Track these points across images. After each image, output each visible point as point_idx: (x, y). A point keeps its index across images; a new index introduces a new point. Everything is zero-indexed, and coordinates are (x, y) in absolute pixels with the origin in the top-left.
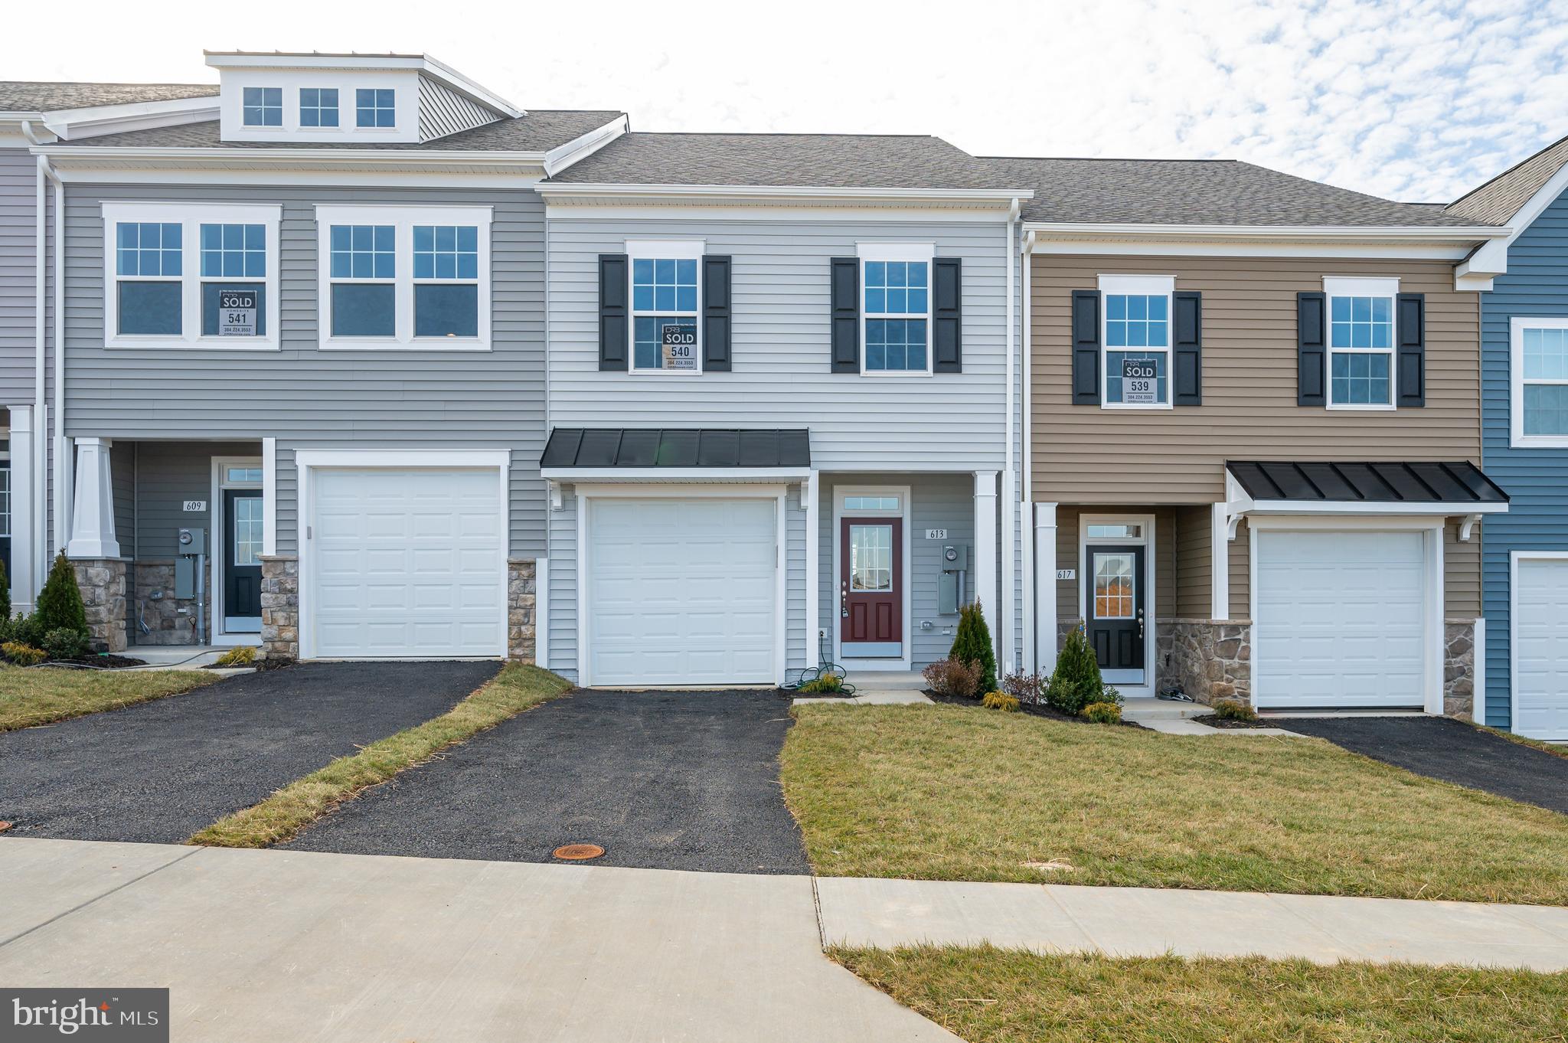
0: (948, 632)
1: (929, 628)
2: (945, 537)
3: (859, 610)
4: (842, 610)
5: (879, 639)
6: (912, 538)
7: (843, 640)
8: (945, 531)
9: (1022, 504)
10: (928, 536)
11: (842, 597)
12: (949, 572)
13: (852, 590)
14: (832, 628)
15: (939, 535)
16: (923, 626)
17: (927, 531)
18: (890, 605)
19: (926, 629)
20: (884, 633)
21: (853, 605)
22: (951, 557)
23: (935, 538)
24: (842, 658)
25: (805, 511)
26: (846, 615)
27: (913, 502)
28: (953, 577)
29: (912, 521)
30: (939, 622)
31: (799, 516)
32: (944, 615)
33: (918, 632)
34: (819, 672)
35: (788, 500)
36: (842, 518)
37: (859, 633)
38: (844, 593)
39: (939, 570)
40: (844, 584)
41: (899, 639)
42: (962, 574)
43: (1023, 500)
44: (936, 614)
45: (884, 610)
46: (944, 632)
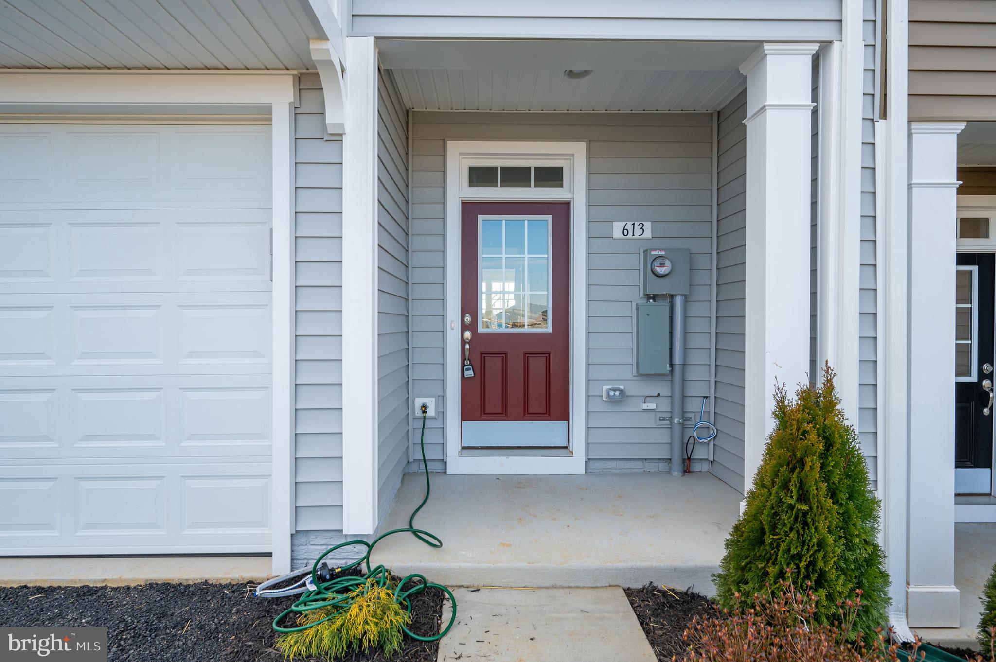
0: (652, 406)
1: (620, 398)
2: (648, 234)
3: (494, 365)
4: (463, 365)
5: (527, 414)
6: (589, 238)
7: (466, 416)
8: (648, 225)
9: (880, 125)
10: (618, 233)
11: (463, 342)
12: (654, 297)
13: (481, 330)
14: (443, 397)
15: (638, 232)
16: (609, 394)
17: (615, 224)
18: (548, 356)
19: (611, 400)
20: (537, 403)
21: (483, 356)
22: (661, 271)
23: (630, 236)
24: (463, 448)
25: (337, 138)
26: (469, 373)
27: (590, 173)
28: (665, 305)
29: (589, 205)
30: (636, 388)
31: (324, 152)
32: (645, 376)
33: (597, 406)
34: (370, 547)
35: (296, 113)
36: (464, 203)
37: (494, 403)
38: (468, 335)
39: (637, 295)
40: (468, 319)
41: (564, 415)
42: (679, 301)
43: (884, 115)
44: (629, 372)
45: (537, 365)
46: (645, 406)
